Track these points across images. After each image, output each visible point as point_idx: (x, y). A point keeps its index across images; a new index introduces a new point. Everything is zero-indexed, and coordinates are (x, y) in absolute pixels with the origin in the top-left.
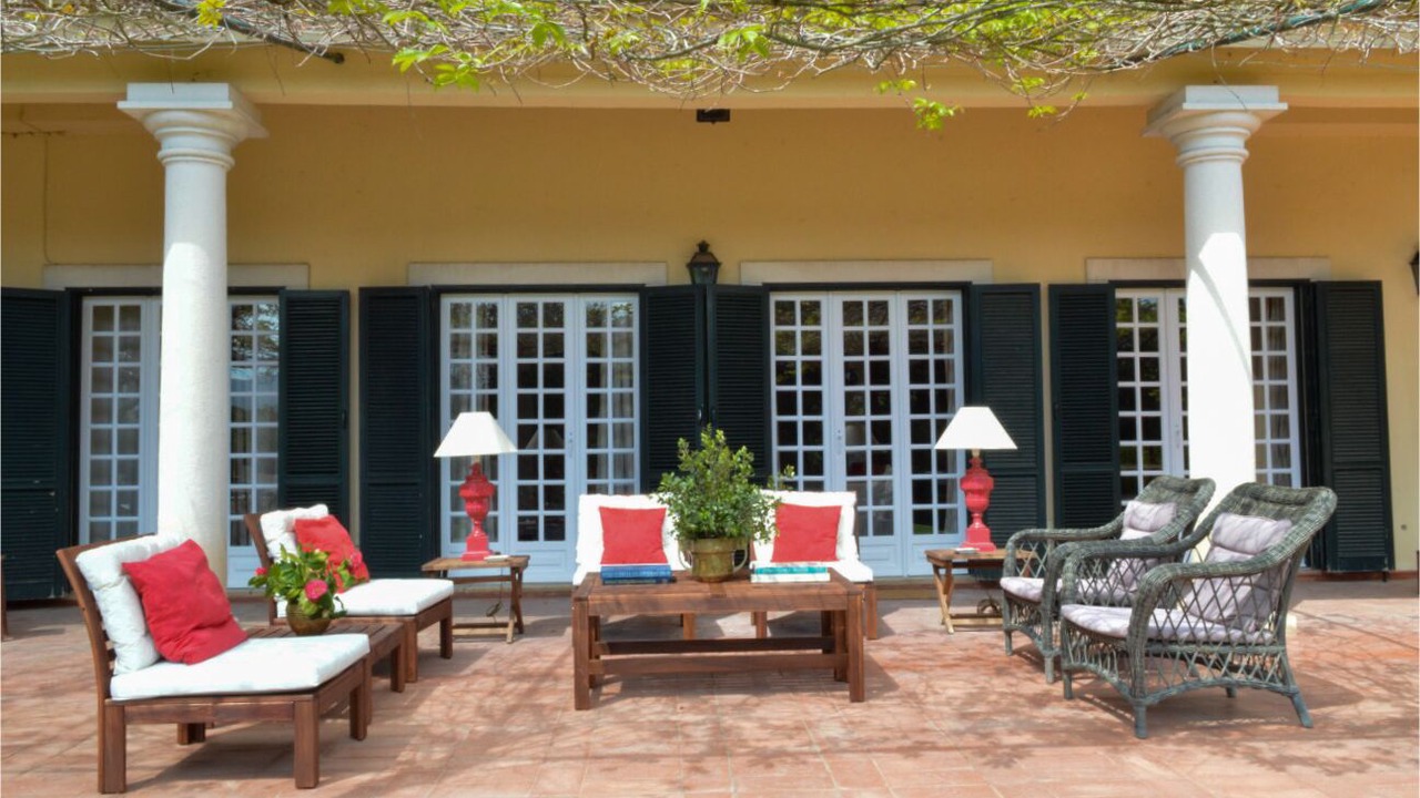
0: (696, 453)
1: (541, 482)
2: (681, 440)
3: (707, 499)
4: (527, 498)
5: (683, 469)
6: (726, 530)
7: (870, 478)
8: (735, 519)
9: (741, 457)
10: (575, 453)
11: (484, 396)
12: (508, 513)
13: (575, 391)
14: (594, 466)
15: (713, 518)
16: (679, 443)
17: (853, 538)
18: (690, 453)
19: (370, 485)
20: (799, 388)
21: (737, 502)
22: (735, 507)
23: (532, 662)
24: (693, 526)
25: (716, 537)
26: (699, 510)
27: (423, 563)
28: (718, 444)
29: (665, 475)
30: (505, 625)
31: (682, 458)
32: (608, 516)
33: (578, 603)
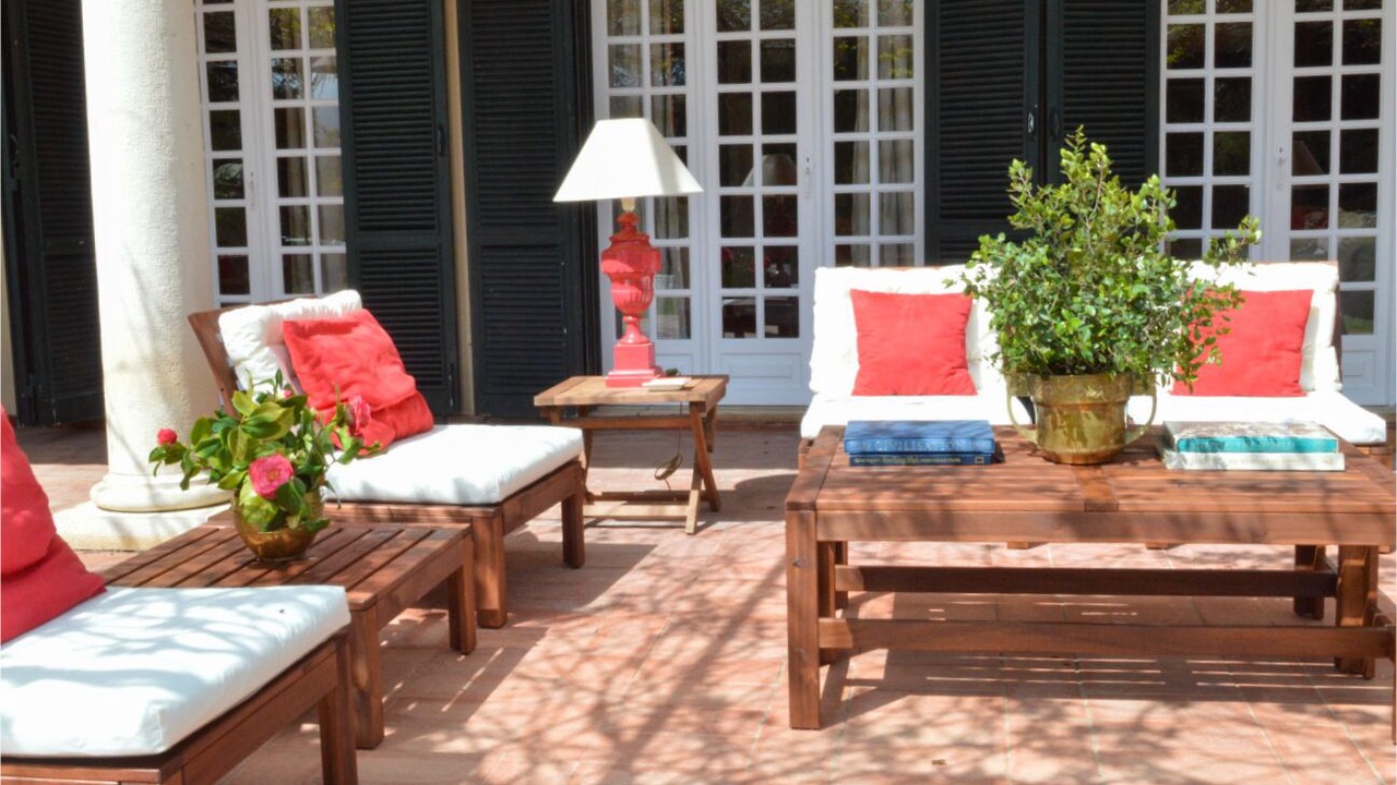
0: (1048, 190)
1: (759, 241)
2: (1015, 162)
3: (1075, 290)
4: (735, 268)
5: (1020, 225)
6: (1117, 358)
7: (1336, 231)
8: (1134, 333)
9: (1148, 198)
10: (815, 191)
11: (665, 97)
12: (708, 293)
13: (814, 87)
14: (847, 213)
15: (1088, 334)
16: (1012, 170)
17: (1333, 349)
18: (1034, 192)
19: (485, 247)
20: (1210, 73)
21: (1141, 297)
22: (1136, 305)
23: (721, 581)
24: (1045, 351)
25: (1089, 371)
26: (1057, 313)
27: (537, 393)
28: (1095, 173)
29: (985, 239)
30: (681, 498)
31: (1019, 201)
32: (869, 307)
33: (794, 512)
